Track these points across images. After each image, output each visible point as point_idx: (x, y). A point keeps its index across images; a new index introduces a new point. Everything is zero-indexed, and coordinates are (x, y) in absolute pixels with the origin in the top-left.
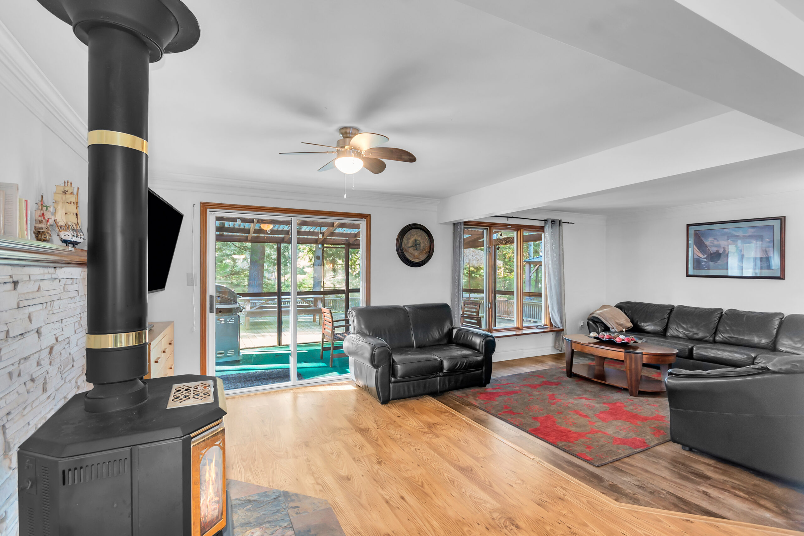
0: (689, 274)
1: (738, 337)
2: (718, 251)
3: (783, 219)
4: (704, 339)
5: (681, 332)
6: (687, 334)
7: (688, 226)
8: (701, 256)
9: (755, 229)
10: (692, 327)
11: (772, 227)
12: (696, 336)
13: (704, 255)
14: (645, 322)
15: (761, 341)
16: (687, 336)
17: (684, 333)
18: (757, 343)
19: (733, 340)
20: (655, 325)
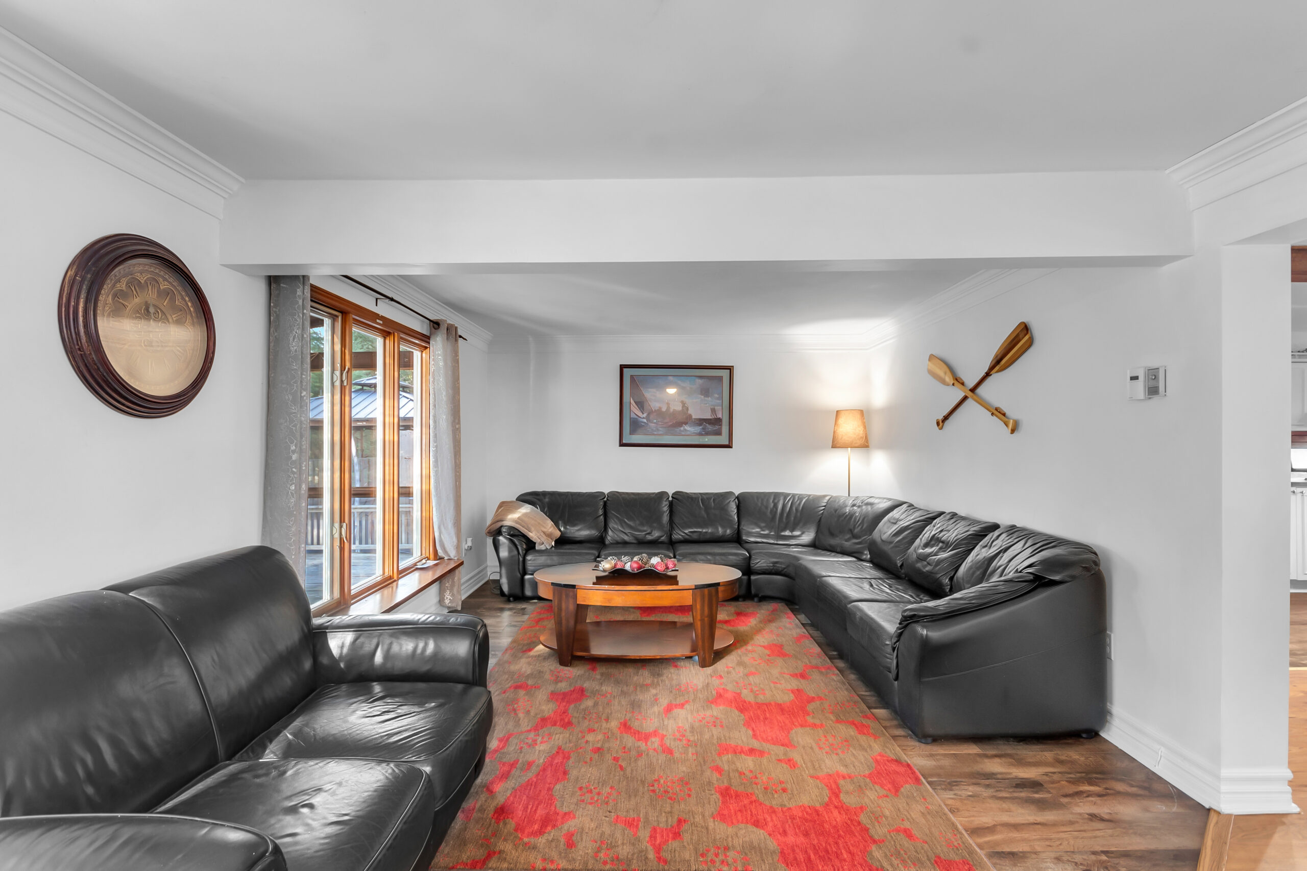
0: (624, 442)
1: (700, 530)
2: (660, 408)
3: (730, 369)
4: (660, 540)
5: (629, 534)
6: (637, 536)
7: (622, 367)
8: (640, 414)
9: (703, 380)
10: (642, 524)
11: (720, 379)
12: (649, 538)
13: (643, 414)
14: (574, 525)
15: (726, 531)
16: (636, 539)
17: (633, 535)
18: (722, 536)
19: (695, 536)
20: (590, 528)
